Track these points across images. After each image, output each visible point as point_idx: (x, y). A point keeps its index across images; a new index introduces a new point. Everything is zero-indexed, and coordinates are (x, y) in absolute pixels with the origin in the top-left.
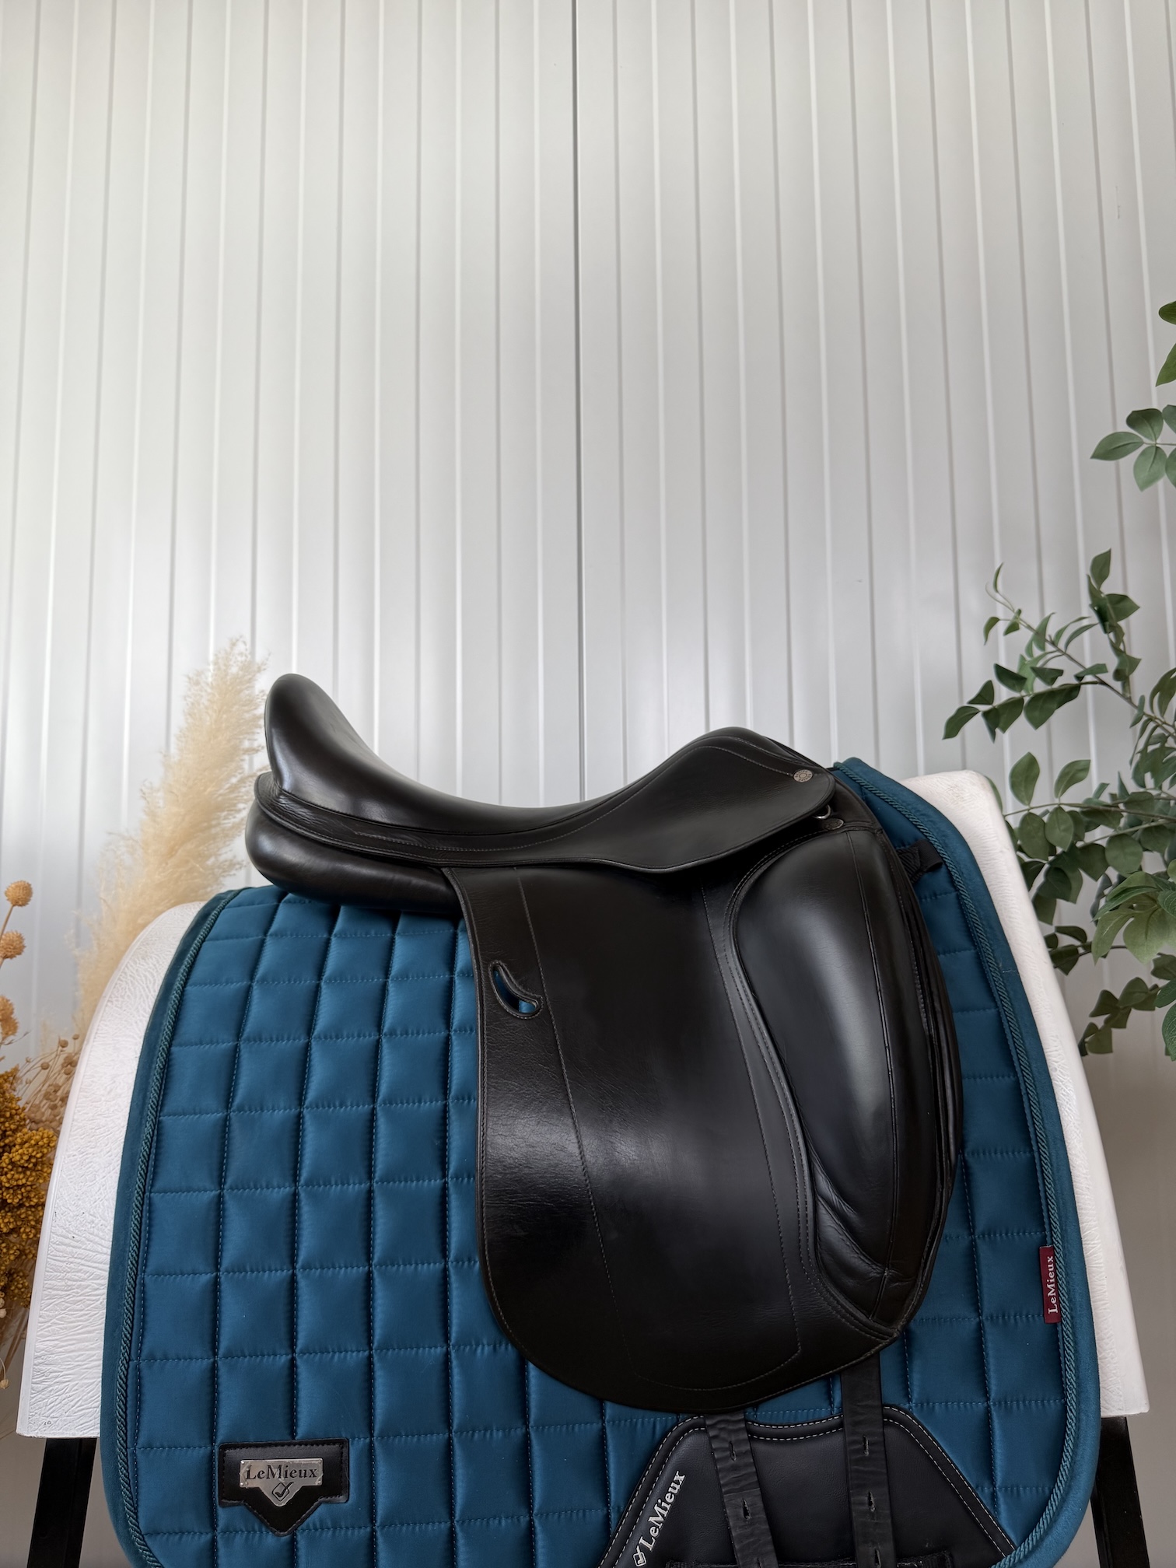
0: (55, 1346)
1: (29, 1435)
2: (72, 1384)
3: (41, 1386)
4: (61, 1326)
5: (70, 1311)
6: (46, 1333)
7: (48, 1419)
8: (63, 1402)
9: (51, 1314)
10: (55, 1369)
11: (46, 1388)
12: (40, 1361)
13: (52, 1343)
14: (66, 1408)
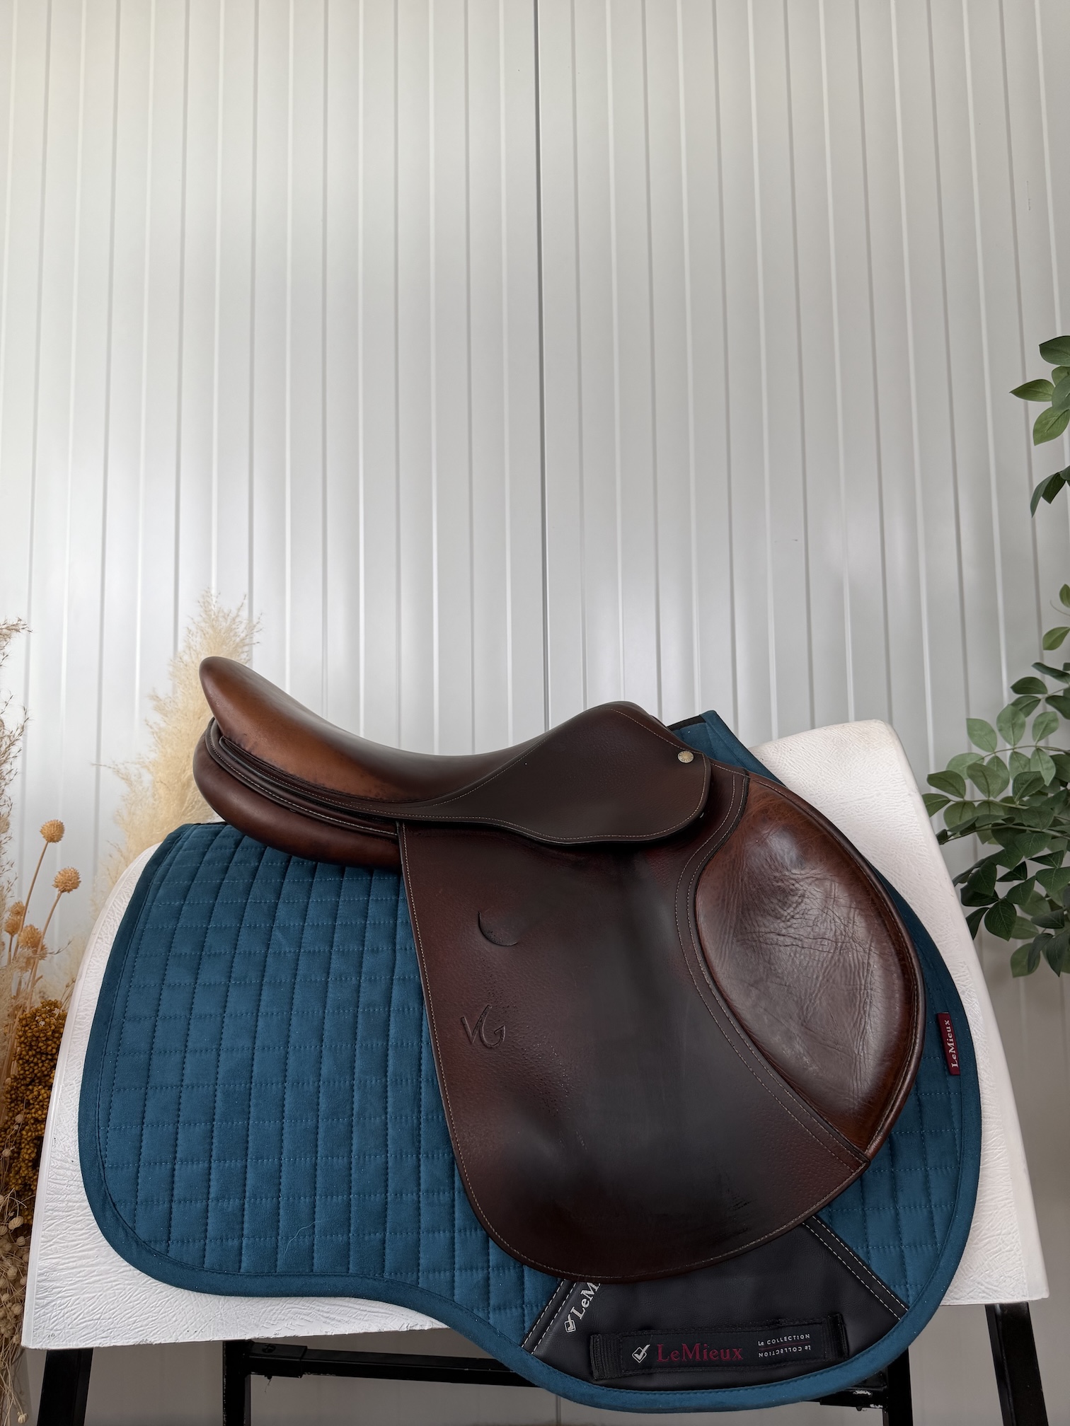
0: (57, 1264)
1: (33, 1348)
2: (74, 1298)
3: (46, 1301)
4: (62, 1245)
5: (71, 1230)
6: (49, 1252)
7: (52, 1332)
8: (66, 1316)
9: (53, 1234)
10: (58, 1285)
11: (49, 1303)
12: (44, 1278)
13: (54, 1261)
14: (69, 1321)
